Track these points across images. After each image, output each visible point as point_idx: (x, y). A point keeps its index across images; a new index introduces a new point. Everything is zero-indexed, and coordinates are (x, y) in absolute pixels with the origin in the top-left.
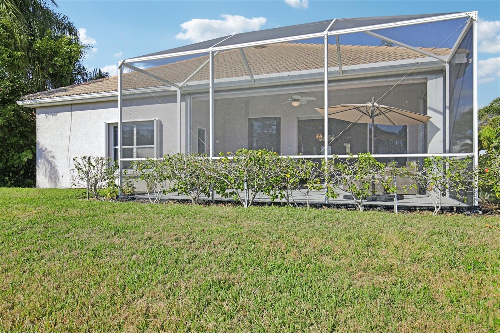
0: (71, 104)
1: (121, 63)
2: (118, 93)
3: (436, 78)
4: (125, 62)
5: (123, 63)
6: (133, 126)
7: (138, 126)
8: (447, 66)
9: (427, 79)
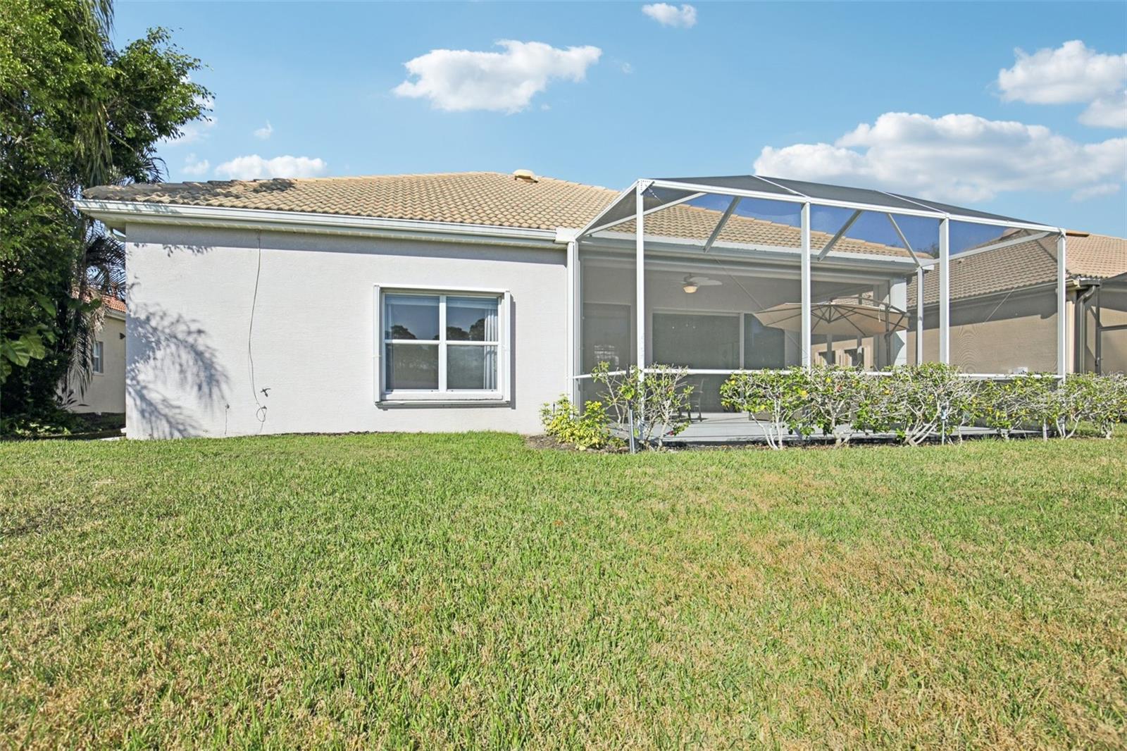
0: (260, 231)
3: (901, 283)
5: (651, 185)
6: (437, 300)
7: (448, 300)
8: (919, 271)
9: (889, 281)
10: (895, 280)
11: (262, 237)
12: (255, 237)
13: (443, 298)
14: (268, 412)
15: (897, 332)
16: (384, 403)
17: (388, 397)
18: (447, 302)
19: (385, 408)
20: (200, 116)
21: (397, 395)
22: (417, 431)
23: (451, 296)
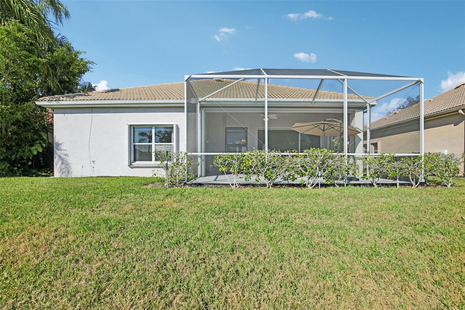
0: (92, 108)
1: (188, 77)
2: (185, 101)
3: (360, 111)
4: (191, 77)
5: (189, 78)
6: (152, 128)
7: (155, 128)
8: (368, 106)
9: (354, 111)
10: (356, 110)
11: (93, 109)
12: (90, 110)
13: (154, 127)
14: (94, 169)
15: (358, 134)
16: (131, 166)
17: (133, 164)
18: (155, 129)
19: (132, 168)
20: (89, 71)
21: (138, 163)
22: (142, 176)
23: (156, 126)
